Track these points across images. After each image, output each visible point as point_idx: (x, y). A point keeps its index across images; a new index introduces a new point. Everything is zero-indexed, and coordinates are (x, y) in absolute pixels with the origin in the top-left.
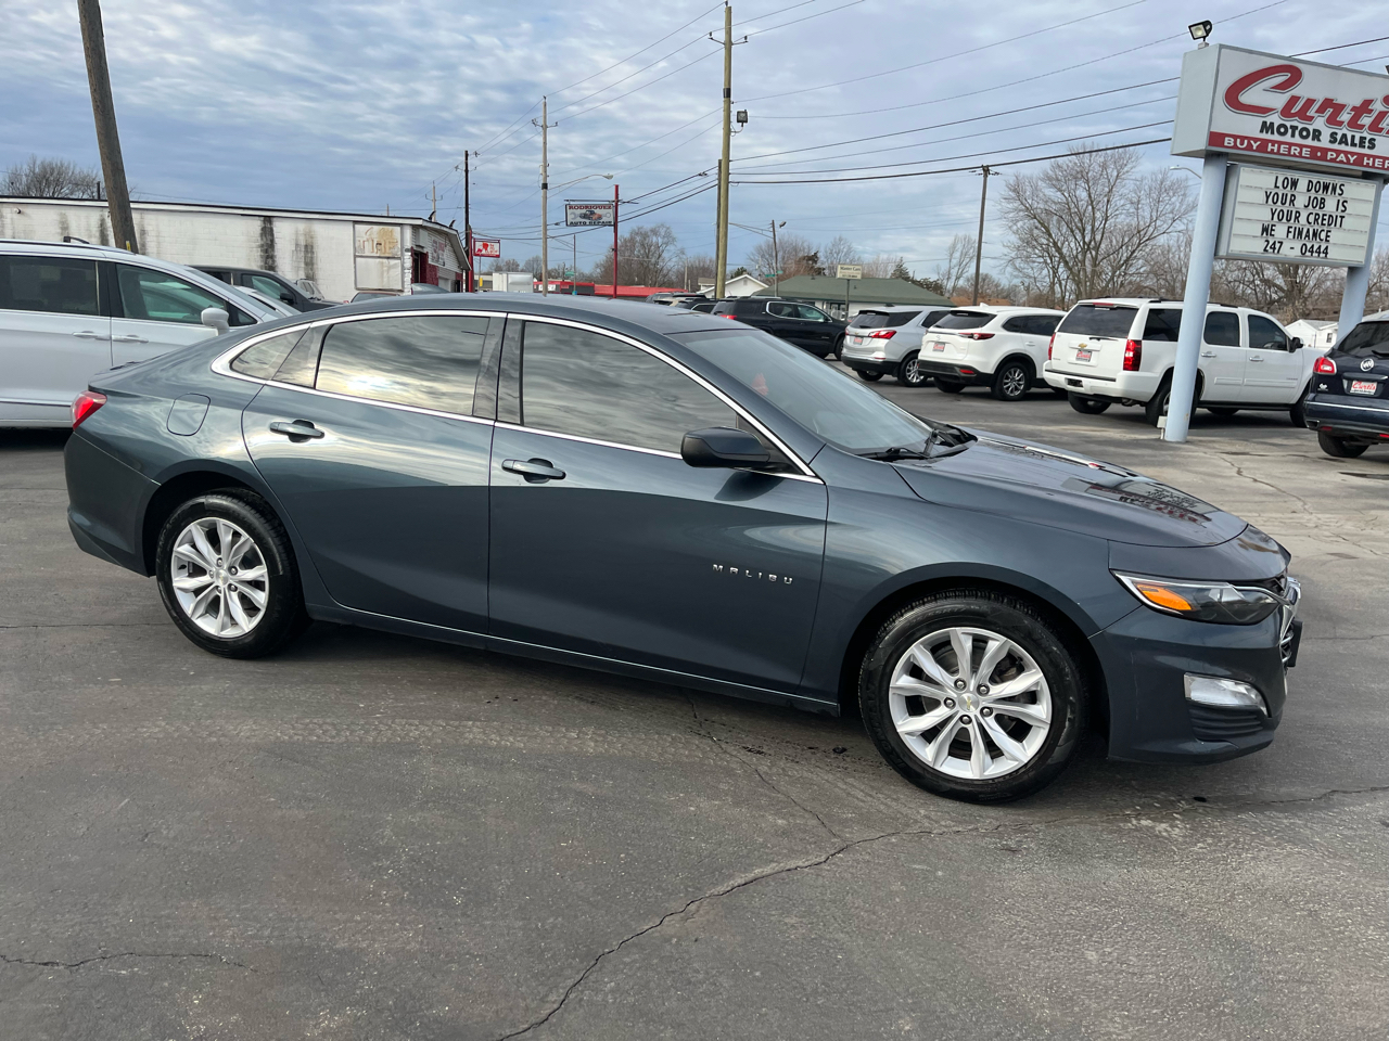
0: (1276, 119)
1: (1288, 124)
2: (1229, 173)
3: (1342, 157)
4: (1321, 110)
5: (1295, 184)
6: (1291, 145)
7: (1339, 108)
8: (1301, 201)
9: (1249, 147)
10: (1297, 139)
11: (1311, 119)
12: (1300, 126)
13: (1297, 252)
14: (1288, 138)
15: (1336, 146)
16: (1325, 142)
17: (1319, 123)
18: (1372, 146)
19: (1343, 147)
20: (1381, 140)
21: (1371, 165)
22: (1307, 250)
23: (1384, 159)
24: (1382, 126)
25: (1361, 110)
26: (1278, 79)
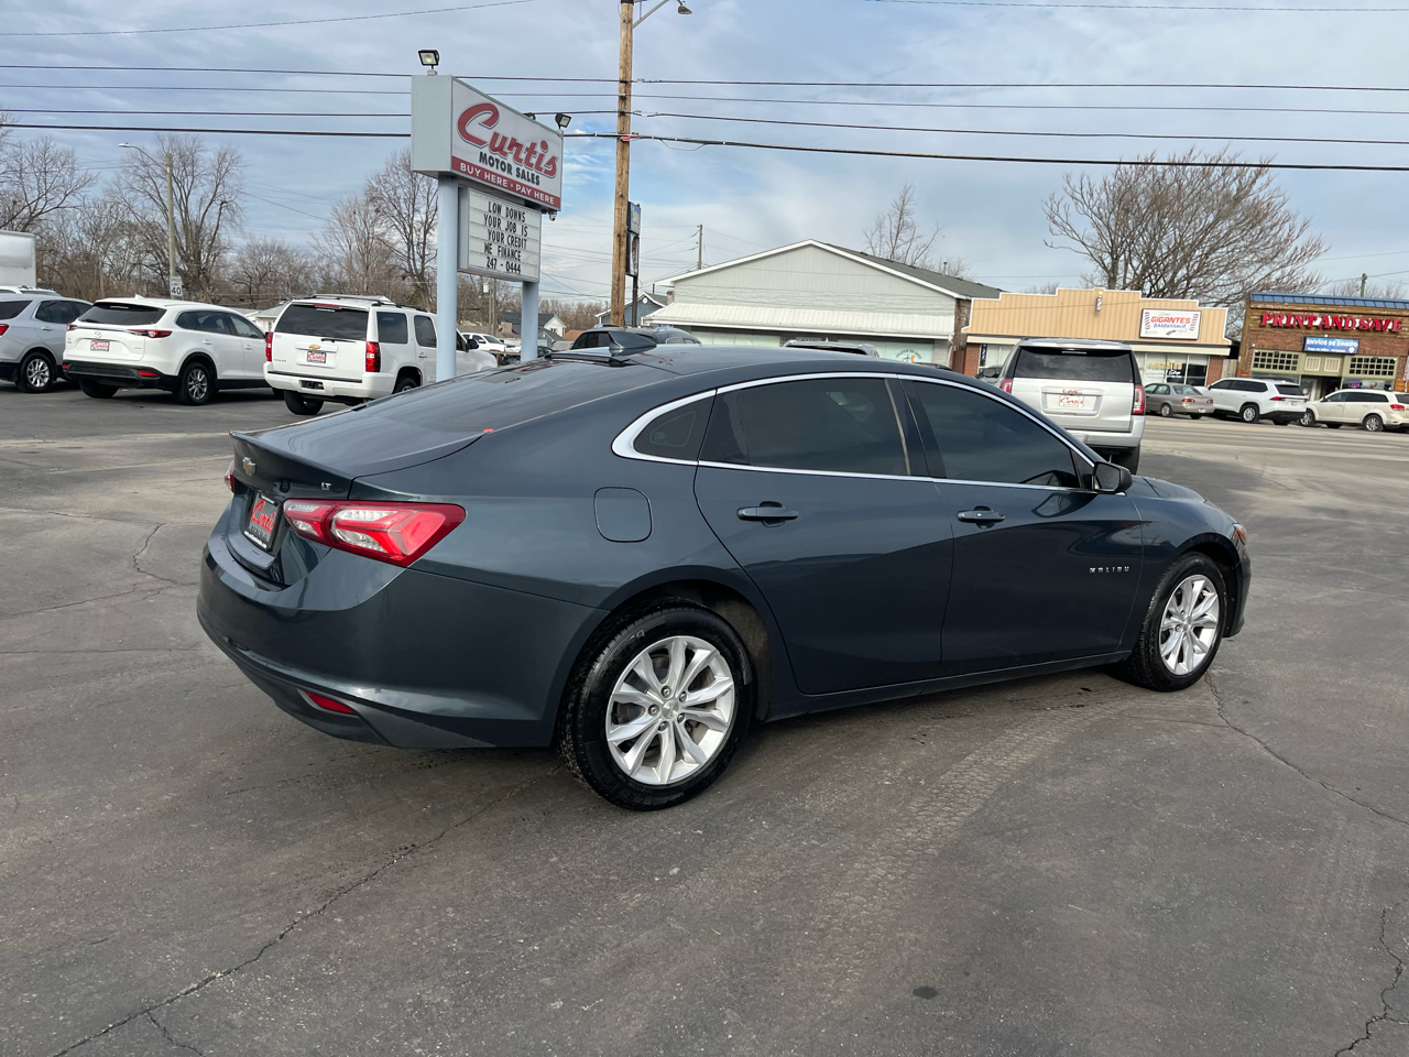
0: (486, 150)
1: (494, 157)
2: (461, 193)
3: (523, 190)
4: (510, 148)
5: (499, 209)
6: (497, 175)
7: (519, 146)
8: (504, 225)
9: (475, 174)
10: (499, 172)
11: (505, 154)
12: (501, 160)
13: (503, 269)
14: (494, 169)
15: (519, 180)
16: (513, 177)
17: (510, 159)
18: (538, 184)
19: (523, 181)
20: (542, 178)
21: (538, 199)
22: (509, 267)
23: (545, 194)
24: (542, 166)
25: (531, 151)
26: (486, 116)
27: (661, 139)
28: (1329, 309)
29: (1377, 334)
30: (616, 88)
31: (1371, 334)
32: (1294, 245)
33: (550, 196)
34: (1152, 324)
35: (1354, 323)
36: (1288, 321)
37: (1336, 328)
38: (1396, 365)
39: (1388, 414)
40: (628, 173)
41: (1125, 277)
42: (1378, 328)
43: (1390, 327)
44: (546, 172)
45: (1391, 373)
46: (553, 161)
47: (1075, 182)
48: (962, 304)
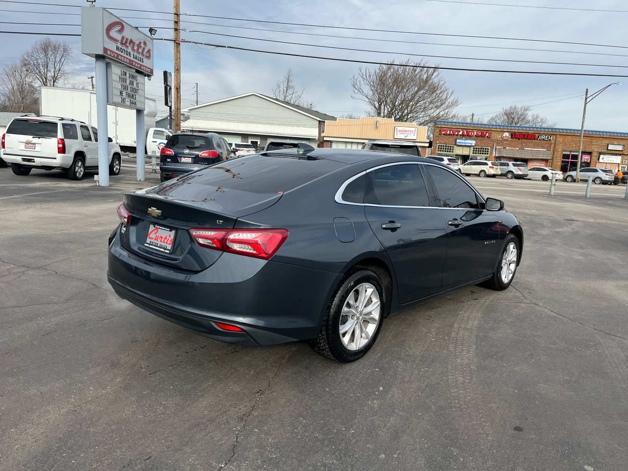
0: (119, 45)
1: (123, 48)
2: (108, 65)
3: (136, 65)
4: (130, 44)
5: (126, 74)
6: (124, 57)
7: (134, 43)
8: (128, 82)
9: (114, 56)
10: (125, 55)
11: (127, 47)
12: (126, 50)
13: (129, 104)
14: (123, 54)
15: (134, 60)
16: (132, 58)
17: (130, 50)
18: (143, 62)
19: (136, 61)
20: (145, 60)
21: (143, 69)
22: (131, 103)
23: (146, 67)
24: (144, 53)
25: (139, 46)
26: (118, 28)
27: (196, 43)
28: (465, 128)
29: (483, 138)
30: (173, 17)
31: (480, 138)
32: (449, 101)
33: (148, 68)
34: (399, 133)
35: (474, 134)
36: (450, 132)
37: (468, 135)
38: (489, 150)
39: (488, 170)
40: (180, 58)
41: (384, 113)
42: (483, 136)
43: (487, 135)
44: (146, 56)
45: (488, 154)
46: (149, 51)
47: (363, 71)
48: (321, 123)
